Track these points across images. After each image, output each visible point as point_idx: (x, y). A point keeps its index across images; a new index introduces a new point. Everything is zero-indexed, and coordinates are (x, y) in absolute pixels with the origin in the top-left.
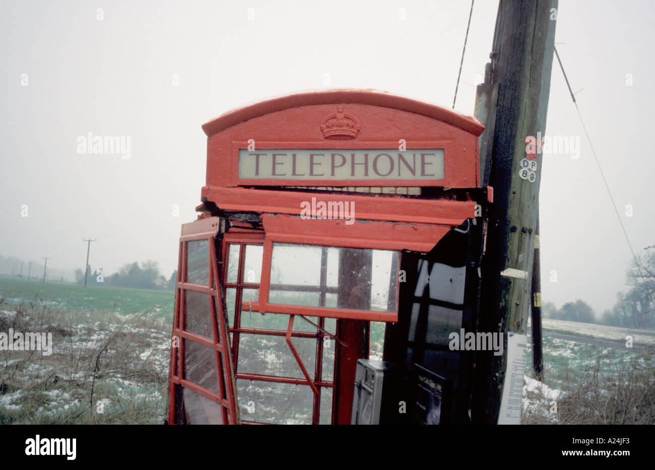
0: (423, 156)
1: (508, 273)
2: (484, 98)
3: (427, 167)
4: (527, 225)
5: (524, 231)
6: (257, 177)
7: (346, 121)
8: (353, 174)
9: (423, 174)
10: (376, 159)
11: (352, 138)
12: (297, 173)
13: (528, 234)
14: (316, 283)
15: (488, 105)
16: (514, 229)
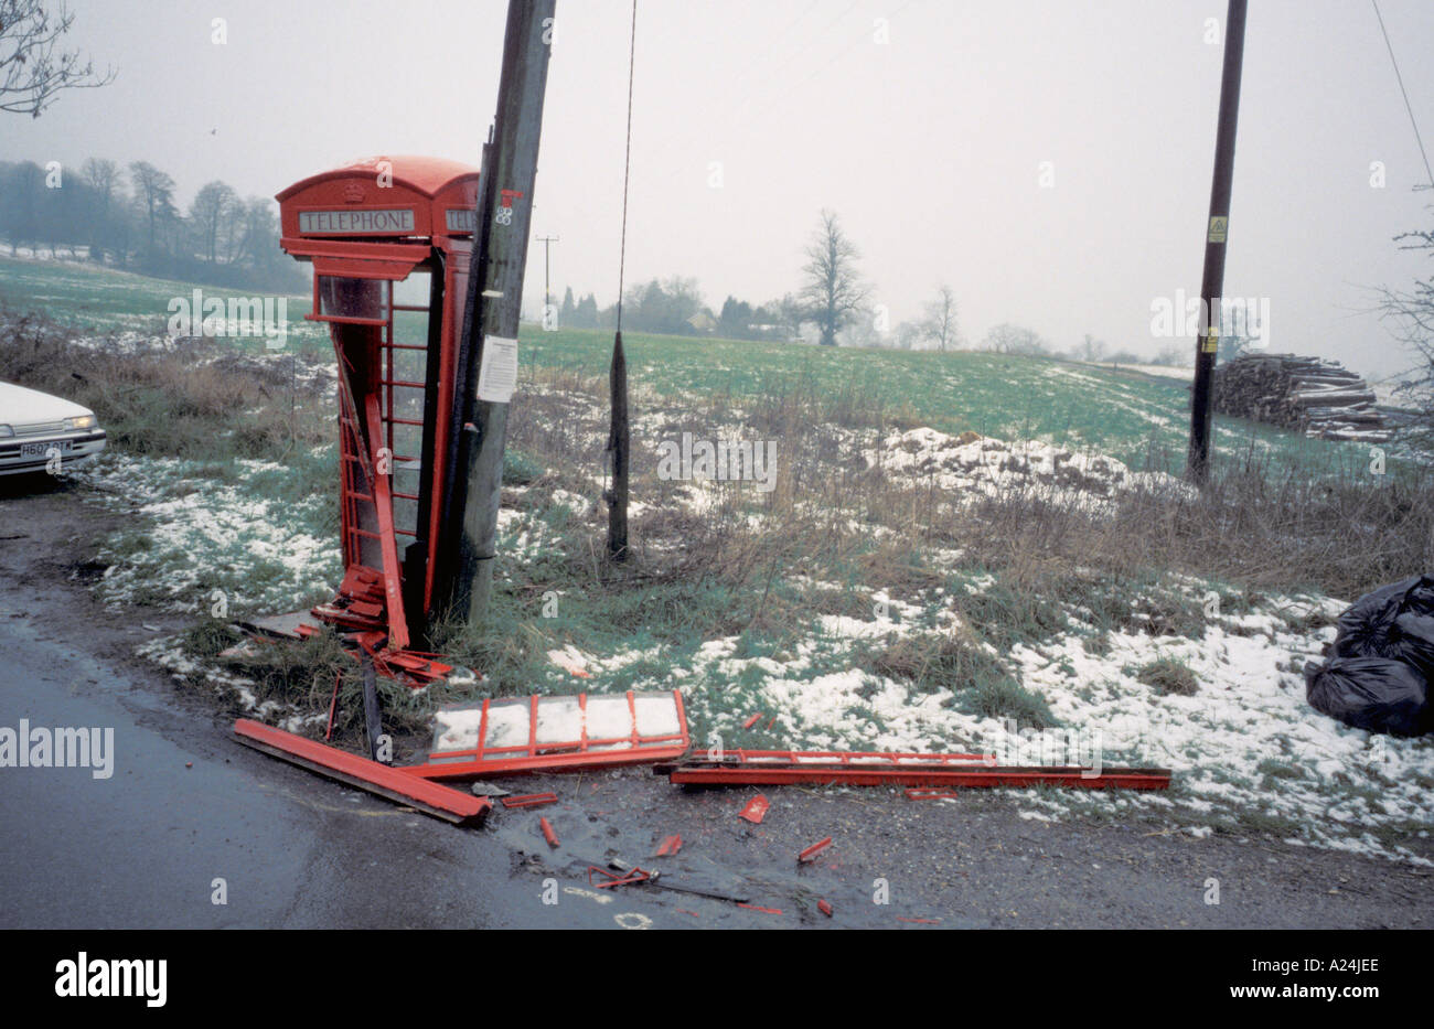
1: (488, 293)
5: (499, 262)
9: (403, 227)
10: (376, 217)
13: (503, 266)
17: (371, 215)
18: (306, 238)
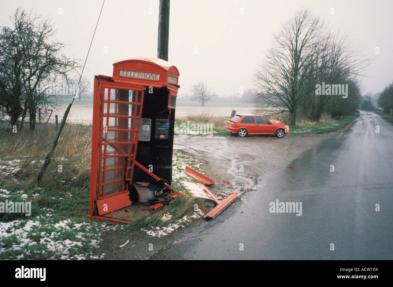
17: (145, 74)
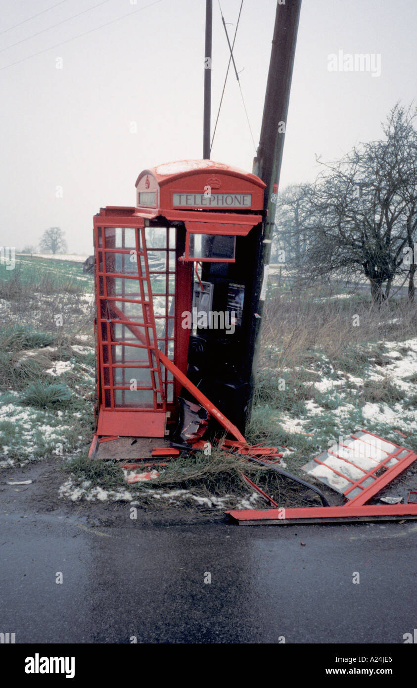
0: (243, 197)
2: (257, 164)
3: (245, 201)
4: (272, 222)
6: (180, 205)
7: (216, 182)
8: (218, 204)
9: (243, 204)
10: (227, 198)
11: (218, 189)
12: (196, 203)
14: (165, 247)
15: (259, 168)
16: (268, 224)
18: (176, 210)
